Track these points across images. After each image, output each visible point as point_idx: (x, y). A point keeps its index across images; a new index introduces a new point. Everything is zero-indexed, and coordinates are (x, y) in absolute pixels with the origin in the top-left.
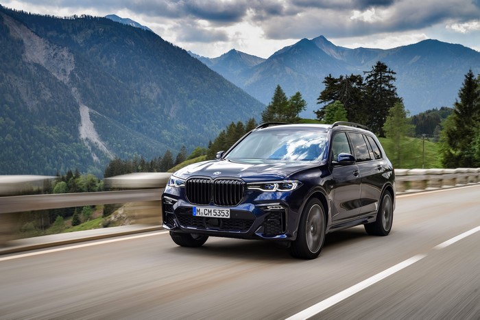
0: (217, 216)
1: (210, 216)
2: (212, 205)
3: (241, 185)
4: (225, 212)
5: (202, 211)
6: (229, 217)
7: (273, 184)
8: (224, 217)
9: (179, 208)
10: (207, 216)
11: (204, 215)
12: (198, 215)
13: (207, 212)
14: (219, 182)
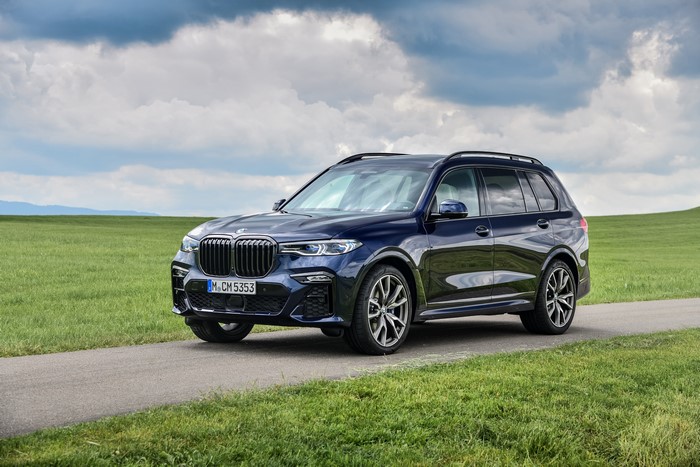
0: (238, 292)
1: (229, 292)
2: (233, 275)
3: (271, 247)
4: (250, 286)
5: (220, 284)
6: (254, 293)
7: (317, 245)
8: (248, 293)
9: (191, 282)
10: (226, 292)
11: (222, 292)
12: (214, 291)
13: (225, 287)
14: (241, 243)
